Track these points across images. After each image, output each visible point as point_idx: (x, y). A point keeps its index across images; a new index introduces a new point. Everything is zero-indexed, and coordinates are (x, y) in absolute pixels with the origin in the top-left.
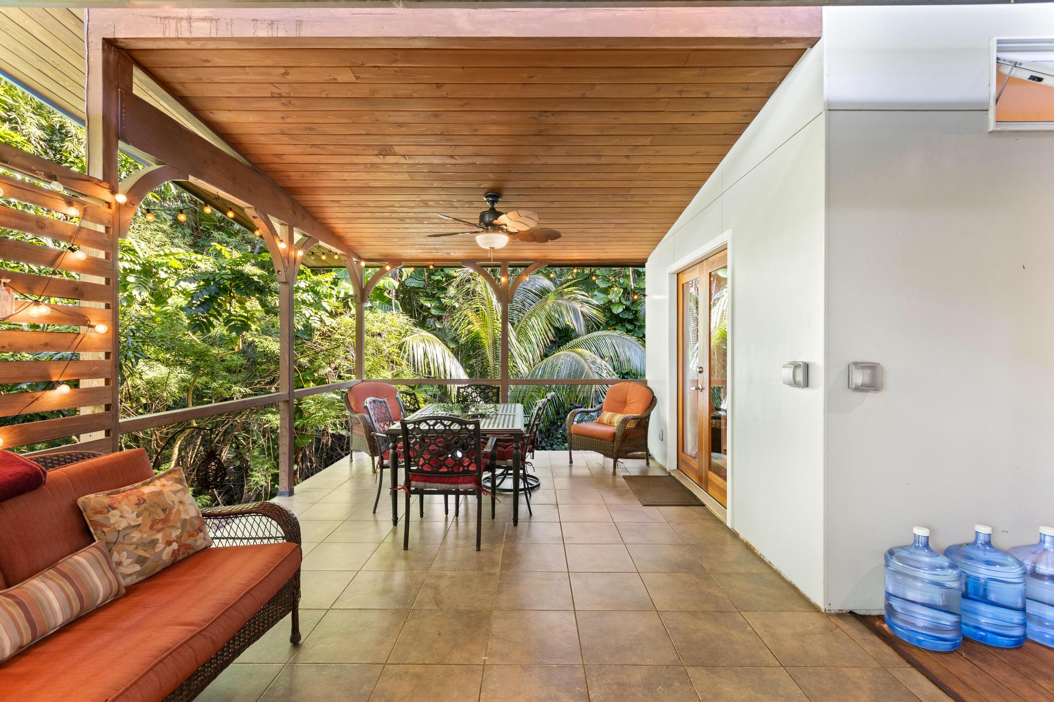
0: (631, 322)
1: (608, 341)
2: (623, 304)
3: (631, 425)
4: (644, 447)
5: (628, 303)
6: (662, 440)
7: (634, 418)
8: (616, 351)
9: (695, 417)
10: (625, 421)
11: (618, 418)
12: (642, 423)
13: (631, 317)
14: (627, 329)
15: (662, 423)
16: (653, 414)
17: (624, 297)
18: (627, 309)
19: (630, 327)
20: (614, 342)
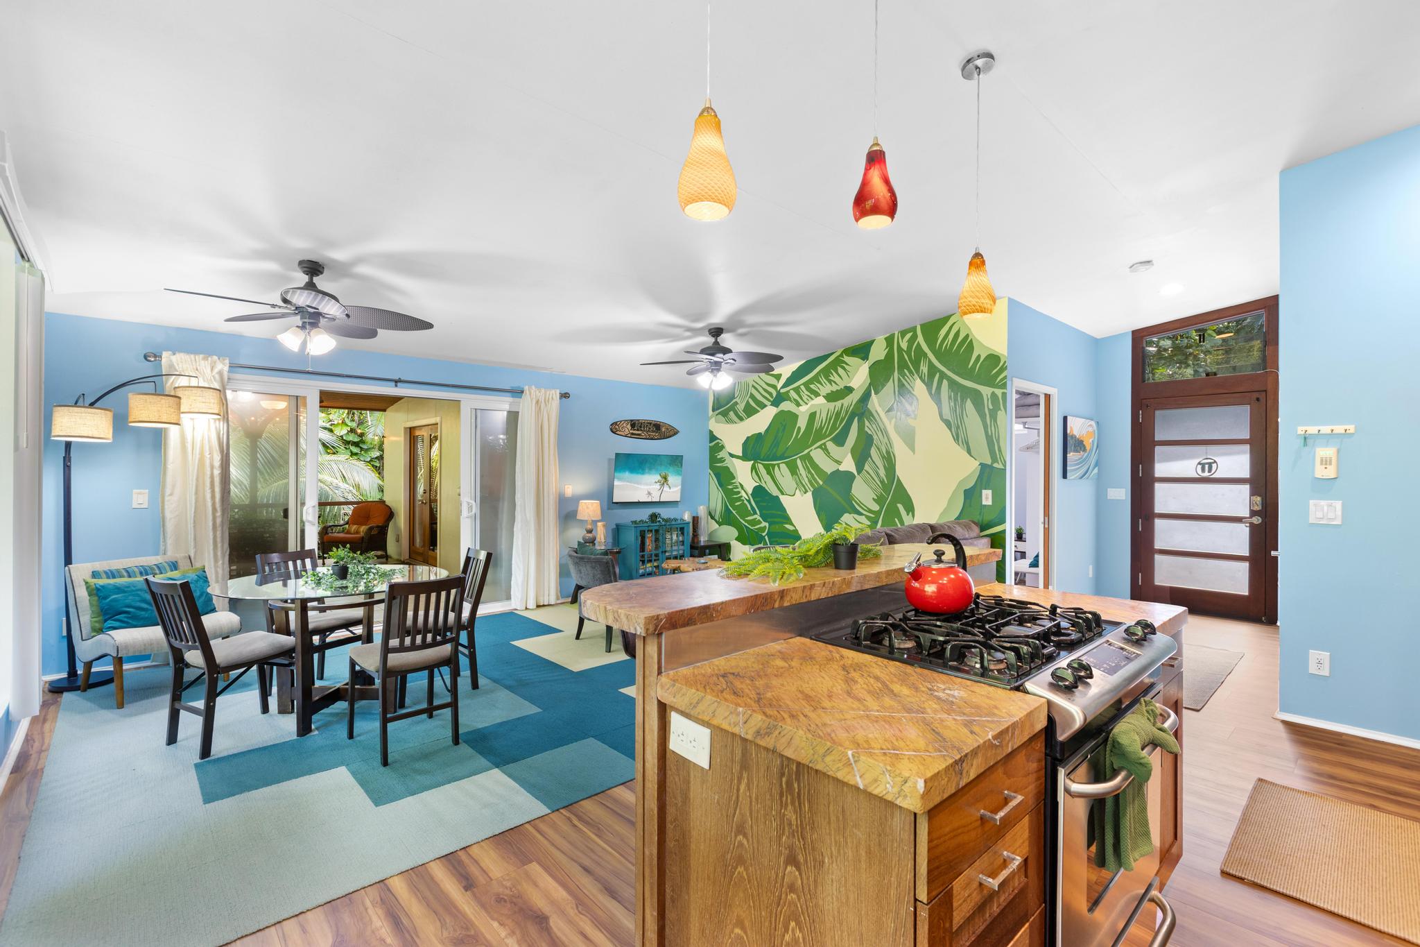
0: (356, 444)
1: (334, 466)
2: (348, 425)
3: (374, 532)
4: (384, 548)
5: (354, 425)
6: (398, 541)
7: (378, 527)
8: (343, 474)
9: (421, 522)
10: (371, 529)
11: (363, 529)
12: (383, 530)
13: (356, 439)
14: (351, 452)
15: (397, 528)
16: (391, 524)
17: (348, 418)
18: (352, 431)
19: (355, 450)
20: (341, 467)
